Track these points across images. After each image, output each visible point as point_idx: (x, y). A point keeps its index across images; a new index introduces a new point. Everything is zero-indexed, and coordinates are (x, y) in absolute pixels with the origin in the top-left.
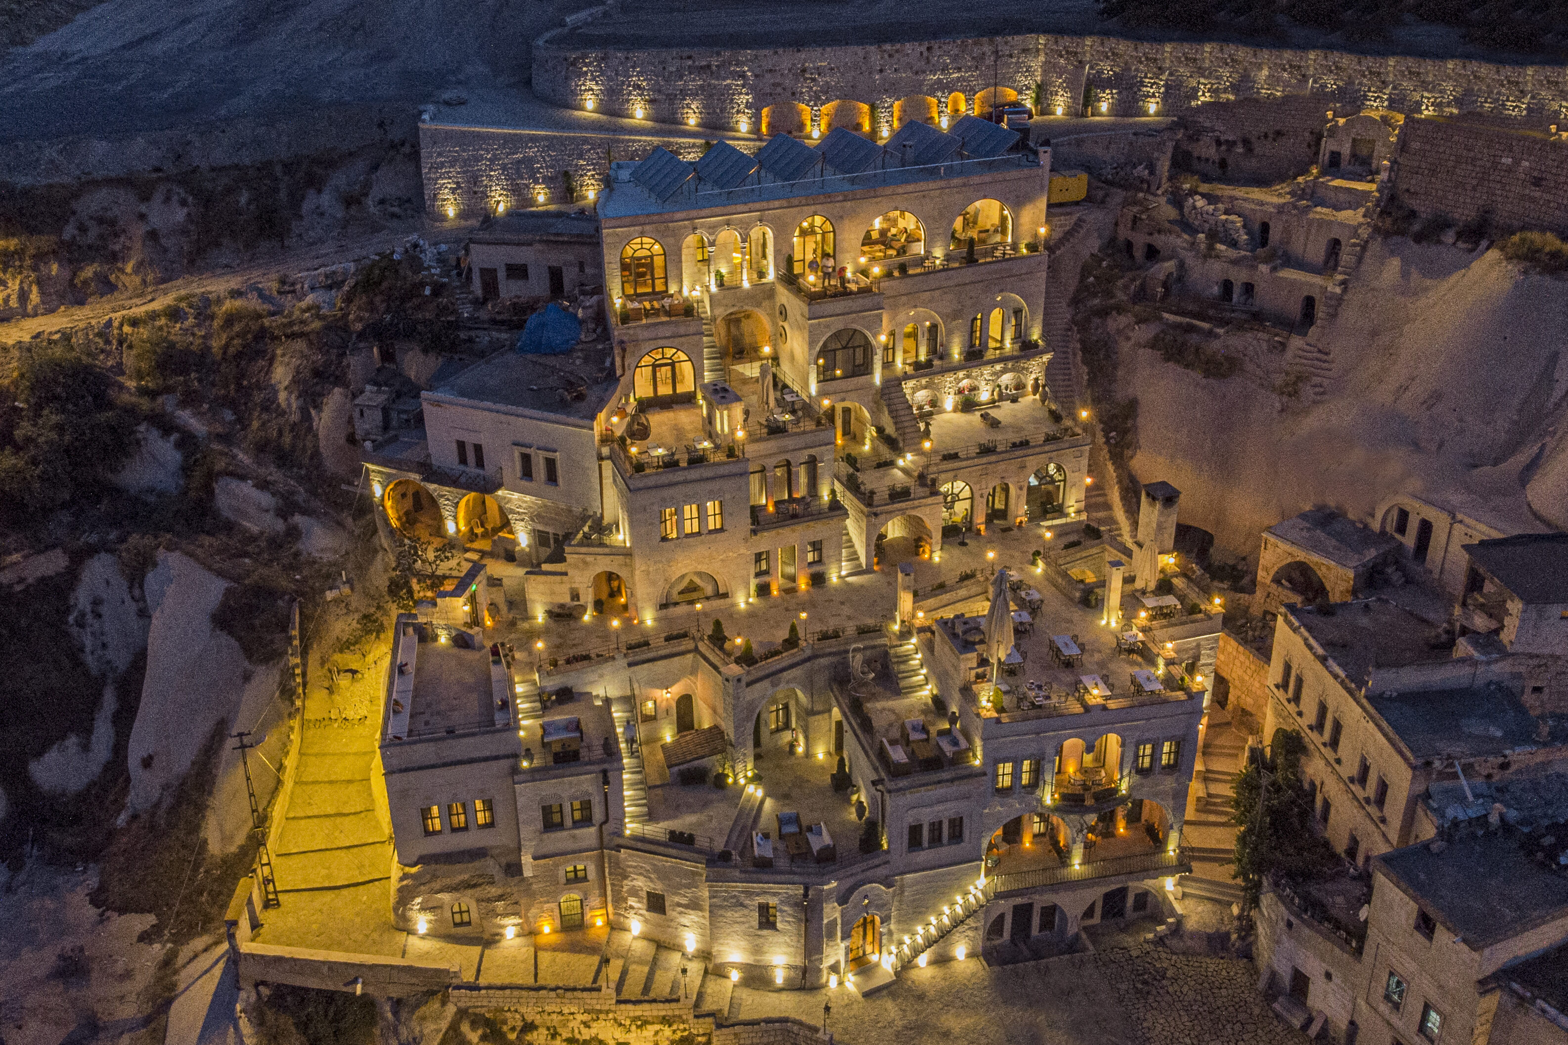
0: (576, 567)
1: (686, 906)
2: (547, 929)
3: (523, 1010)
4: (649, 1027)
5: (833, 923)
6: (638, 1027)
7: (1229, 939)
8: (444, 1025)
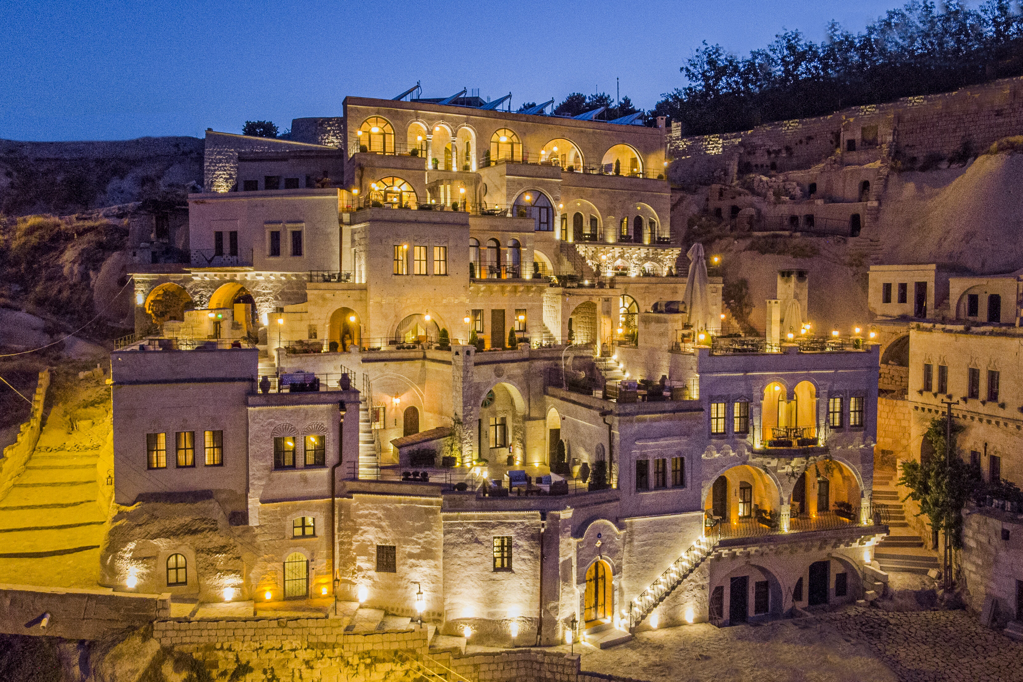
0: (316, 304)
1: (418, 556)
2: (268, 596)
3: (237, 646)
4: (379, 666)
5: (568, 563)
6: (367, 666)
7: (936, 596)
8: (143, 663)
